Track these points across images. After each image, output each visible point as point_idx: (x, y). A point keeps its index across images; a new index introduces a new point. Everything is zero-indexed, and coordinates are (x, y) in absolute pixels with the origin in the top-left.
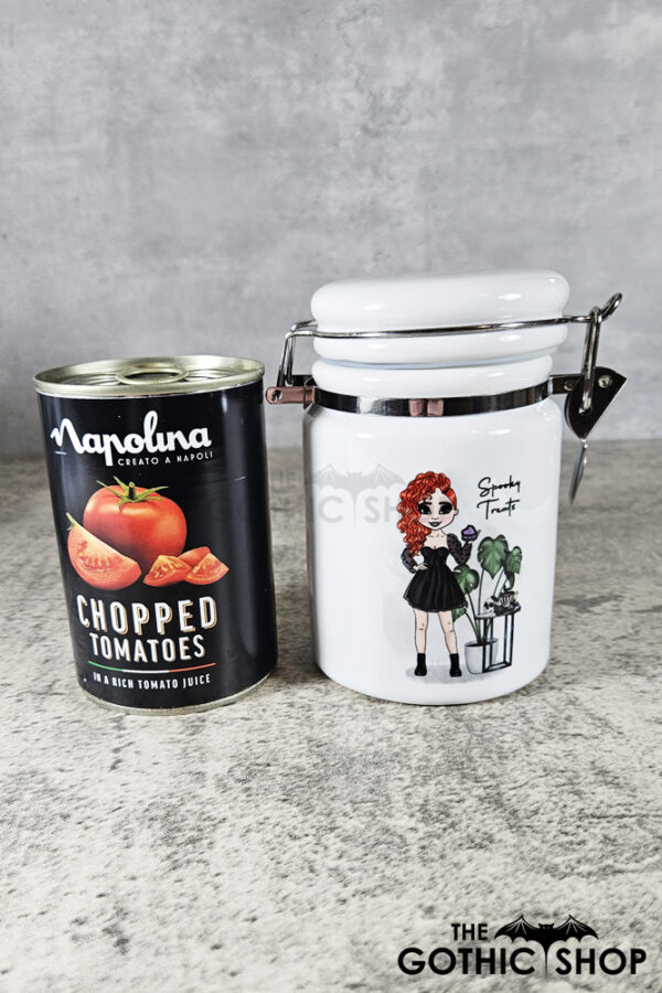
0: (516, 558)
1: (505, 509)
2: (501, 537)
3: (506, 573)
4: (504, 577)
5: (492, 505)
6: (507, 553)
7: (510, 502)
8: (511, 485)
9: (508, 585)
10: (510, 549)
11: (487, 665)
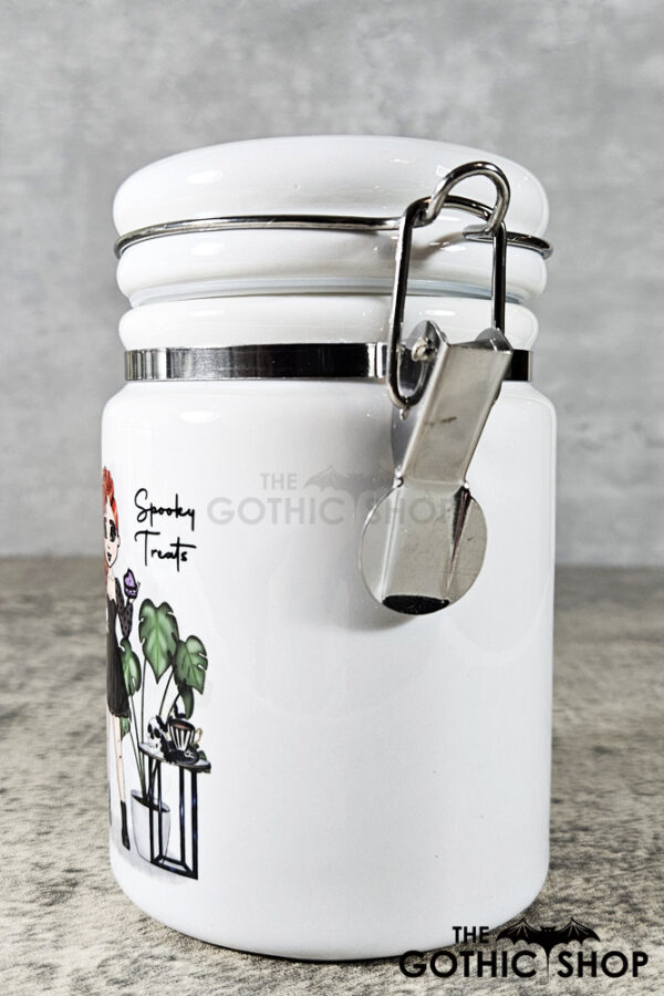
0: (196, 661)
1: (169, 555)
2: (165, 606)
3: (177, 681)
4: (174, 689)
5: (154, 543)
6: (178, 642)
7: (178, 545)
8: (178, 511)
9: (182, 709)
10: (183, 637)
11: (156, 854)
